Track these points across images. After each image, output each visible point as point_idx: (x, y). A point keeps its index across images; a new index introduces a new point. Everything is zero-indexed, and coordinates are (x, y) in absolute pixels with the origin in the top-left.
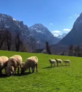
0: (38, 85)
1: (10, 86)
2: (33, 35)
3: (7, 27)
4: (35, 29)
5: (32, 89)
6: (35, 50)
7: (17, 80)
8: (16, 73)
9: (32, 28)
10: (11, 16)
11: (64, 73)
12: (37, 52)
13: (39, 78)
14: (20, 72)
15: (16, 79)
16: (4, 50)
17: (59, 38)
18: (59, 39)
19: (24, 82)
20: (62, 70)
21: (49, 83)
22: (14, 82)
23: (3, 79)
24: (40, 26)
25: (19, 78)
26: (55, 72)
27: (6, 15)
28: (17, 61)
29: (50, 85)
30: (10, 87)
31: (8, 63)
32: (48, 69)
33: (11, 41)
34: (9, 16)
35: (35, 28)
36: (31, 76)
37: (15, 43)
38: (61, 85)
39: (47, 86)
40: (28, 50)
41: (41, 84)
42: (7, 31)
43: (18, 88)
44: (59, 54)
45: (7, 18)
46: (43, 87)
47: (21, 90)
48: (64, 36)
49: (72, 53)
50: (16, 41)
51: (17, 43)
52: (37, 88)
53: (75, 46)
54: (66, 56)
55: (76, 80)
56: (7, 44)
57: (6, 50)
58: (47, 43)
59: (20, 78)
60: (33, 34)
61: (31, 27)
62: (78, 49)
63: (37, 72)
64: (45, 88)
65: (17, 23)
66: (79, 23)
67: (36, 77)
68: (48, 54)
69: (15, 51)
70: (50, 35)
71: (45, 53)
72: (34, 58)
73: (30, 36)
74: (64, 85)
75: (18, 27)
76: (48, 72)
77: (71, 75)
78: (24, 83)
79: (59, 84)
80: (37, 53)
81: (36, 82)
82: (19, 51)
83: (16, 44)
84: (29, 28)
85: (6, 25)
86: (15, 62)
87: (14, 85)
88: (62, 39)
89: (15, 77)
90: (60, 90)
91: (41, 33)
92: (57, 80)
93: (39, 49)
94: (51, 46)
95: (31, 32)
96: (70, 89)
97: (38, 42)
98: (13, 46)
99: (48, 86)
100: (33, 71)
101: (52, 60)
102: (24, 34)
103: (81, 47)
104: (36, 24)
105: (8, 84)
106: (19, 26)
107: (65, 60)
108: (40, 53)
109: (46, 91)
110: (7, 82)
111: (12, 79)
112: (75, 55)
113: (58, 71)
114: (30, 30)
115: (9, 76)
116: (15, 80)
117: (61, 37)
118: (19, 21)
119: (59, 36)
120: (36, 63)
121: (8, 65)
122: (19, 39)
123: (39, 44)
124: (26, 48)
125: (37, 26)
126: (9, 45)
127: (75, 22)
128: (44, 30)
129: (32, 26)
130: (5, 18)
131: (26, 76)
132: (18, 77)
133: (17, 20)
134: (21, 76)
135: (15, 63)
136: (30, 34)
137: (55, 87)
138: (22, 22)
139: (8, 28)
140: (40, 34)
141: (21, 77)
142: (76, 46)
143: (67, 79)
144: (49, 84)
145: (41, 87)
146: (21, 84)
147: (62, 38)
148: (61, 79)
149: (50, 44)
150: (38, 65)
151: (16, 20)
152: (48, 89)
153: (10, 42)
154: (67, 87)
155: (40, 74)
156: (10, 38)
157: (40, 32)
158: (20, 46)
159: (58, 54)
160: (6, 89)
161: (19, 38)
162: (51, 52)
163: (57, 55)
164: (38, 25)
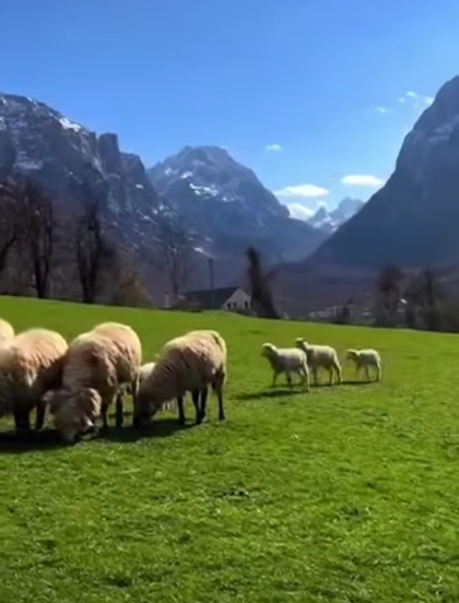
0: (241, 494)
1: (89, 496)
2: (171, 209)
3: (29, 166)
4: (185, 176)
5: (211, 516)
6: (189, 296)
7: (116, 464)
8: (111, 423)
9: (168, 171)
10: (49, 105)
11: (371, 424)
12: (197, 304)
13: (236, 452)
14: (128, 421)
15: (111, 456)
16: (16, 294)
17: (317, 225)
18: (317, 231)
19: (159, 474)
20: (356, 409)
21: (301, 481)
22: (104, 472)
23: (39, 455)
24: (210, 158)
25: (127, 452)
26: (321, 418)
27: (23, 100)
28: (119, 359)
29: (306, 491)
30: (86, 501)
31: (67, 367)
32: (277, 399)
33: (54, 245)
34: (41, 105)
35: (181, 172)
36: (195, 443)
37: (74, 256)
38: (369, 490)
39: (292, 499)
40: (149, 297)
41: (256, 484)
42: (32, 190)
43: (134, 507)
44: (322, 314)
45: (26, 118)
46: (271, 502)
47: (148, 517)
48: (349, 215)
49: (395, 307)
50: (83, 244)
51: (87, 253)
52: (235, 509)
53: (413, 271)
54: (359, 325)
55: (444, 461)
56: (32, 265)
57: (28, 295)
58: (253, 256)
59: (137, 454)
60: (175, 206)
61: (161, 167)
62: (426, 290)
63: (221, 416)
64: (280, 512)
65: (85, 142)
66: (434, 140)
67: (219, 444)
68: (261, 316)
69: (74, 299)
70: (269, 208)
71: (240, 312)
72: (204, 340)
73: (157, 219)
74: (387, 491)
75: (89, 165)
76: (279, 420)
77: (412, 436)
78: (159, 480)
79: (354, 486)
80: (199, 310)
81: (228, 475)
82: (98, 298)
83: (81, 260)
84: (153, 169)
85: (21, 153)
86: (108, 362)
87: (105, 492)
88: (334, 230)
89: (102, 445)
90: (366, 519)
91: (220, 196)
92: (339, 465)
93: (208, 288)
94: (273, 274)
95: (161, 194)
96: (418, 512)
97: (199, 249)
98: (64, 273)
99: (296, 495)
100: (201, 414)
101: (281, 352)
102: (123, 206)
103: (443, 280)
104: (187, 148)
105: (72, 487)
106: (97, 163)
107: (358, 353)
108: (216, 312)
109: (288, 525)
110: (64, 475)
111: (89, 460)
112: (410, 322)
113: (334, 415)
114: (153, 183)
115: (72, 444)
116: (109, 464)
117: (328, 219)
118: (93, 135)
119: (321, 213)
120: (217, 365)
121: (70, 379)
122: (97, 236)
123: (211, 261)
124: (137, 283)
125: (196, 162)
126: (43, 268)
127: (409, 137)
128: (234, 182)
129: (169, 162)
130: (16, 115)
131: (162, 441)
132: (121, 447)
133: (82, 129)
134: (139, 442)
135: (106, 367)
136: (157, 207)
137: (339, 506)
138: (113, 138)
139: (32, 170)
140: (212, 202)
141: (135, 446)
142: (417, 271)
143: (394, 460)
144: (298, 485)
145: (261, 505)
146: (142, 486)
147: (335, 225)
148: (360, 457)
149: (269, 261)
150: (225, 380)
151: (76, 127)
152: (300, 516)
153: (50, 252)
154: (401, 500)
155: (239, 428)
156: (49, 231)
157: (215, 193)
158: (104, 274)
159: (312, 314)
160: (66, 513)
161: (95, 227)
162: (277, 308)
163: (308, 319)
164: (199, 153)
